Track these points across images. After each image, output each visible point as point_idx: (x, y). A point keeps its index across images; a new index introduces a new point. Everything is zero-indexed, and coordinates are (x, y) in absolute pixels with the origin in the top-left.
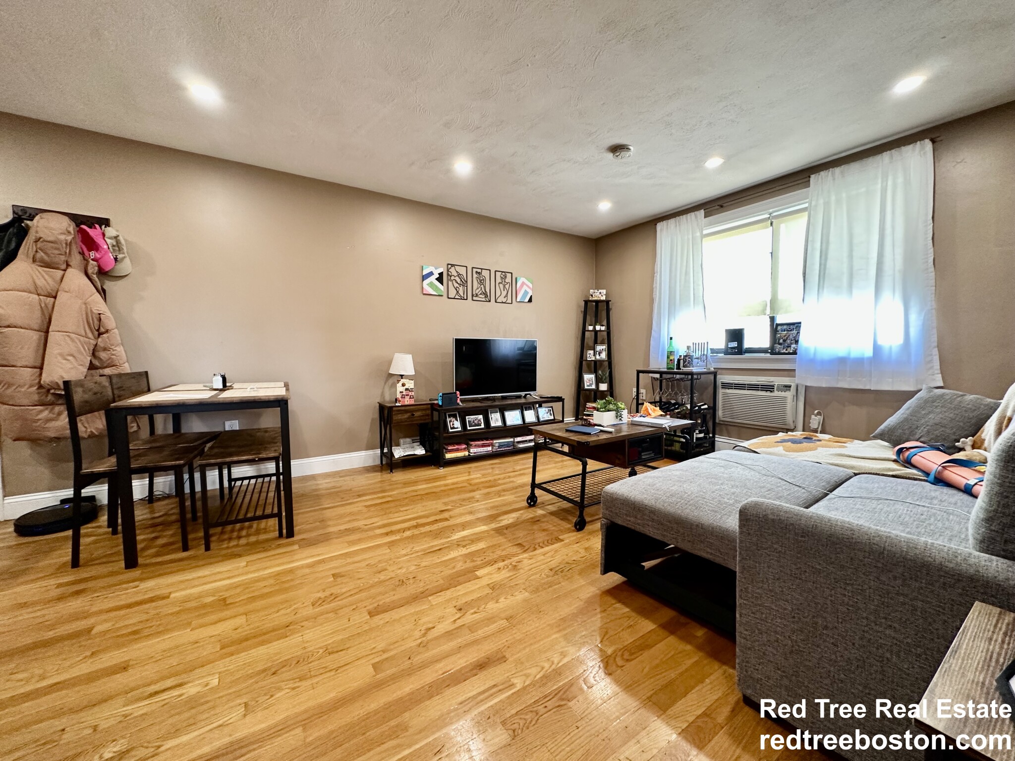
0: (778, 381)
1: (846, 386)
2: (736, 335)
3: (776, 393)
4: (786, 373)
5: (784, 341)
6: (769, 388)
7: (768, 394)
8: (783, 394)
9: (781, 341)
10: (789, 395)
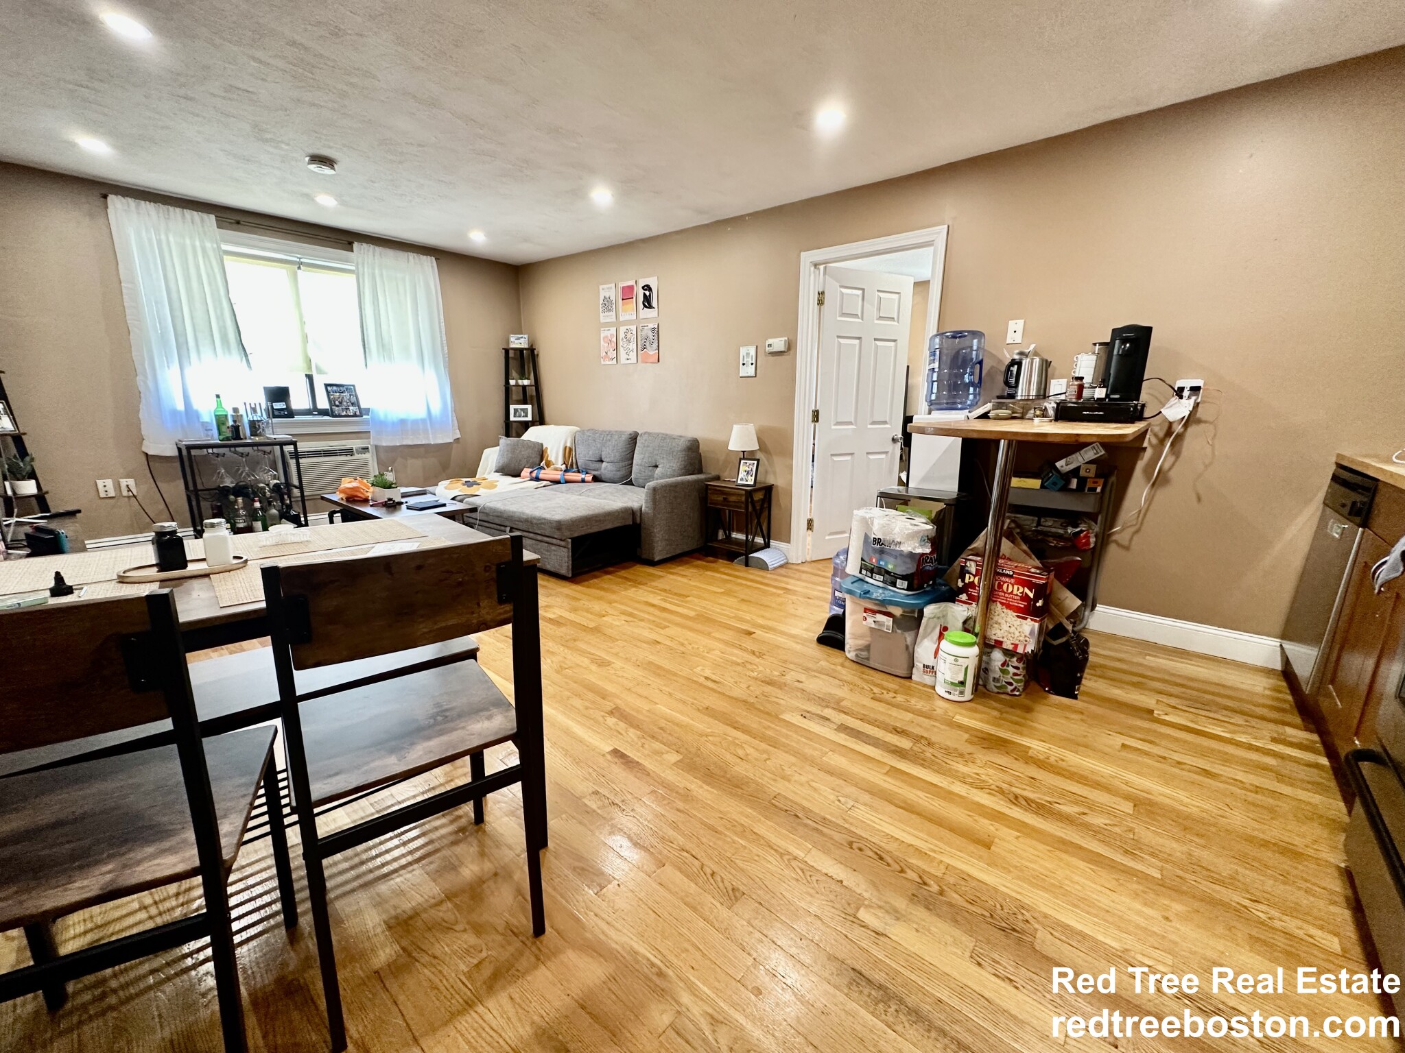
0: (355, 444)
1: (410, 443)
2: (279, 394)
3: (357, 456)
4: (354, 435)
5: (341, 403)
6: (348, 452)
7: (349, 458)
8: (364, 456)
9: (337, 403)
10: (367, 456)
